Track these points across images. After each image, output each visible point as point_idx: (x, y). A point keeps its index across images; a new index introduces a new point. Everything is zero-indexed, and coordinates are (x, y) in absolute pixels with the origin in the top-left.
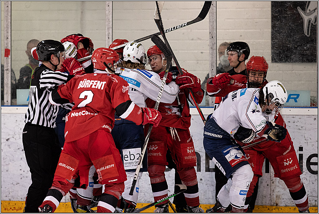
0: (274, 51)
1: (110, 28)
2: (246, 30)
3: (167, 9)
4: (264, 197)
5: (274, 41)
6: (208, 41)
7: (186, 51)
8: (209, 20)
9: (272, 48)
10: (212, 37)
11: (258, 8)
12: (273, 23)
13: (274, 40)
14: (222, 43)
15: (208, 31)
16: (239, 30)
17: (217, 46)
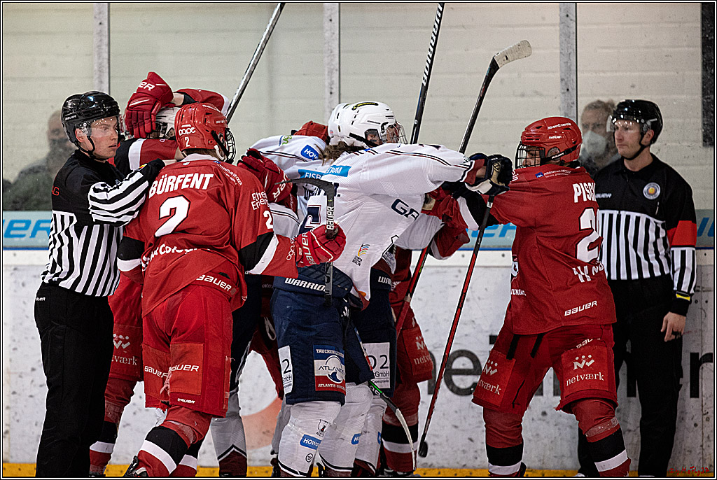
0: (707, 121)
1: (334, 71)
2: (644, 74)
3: (463, 26)
4: (687, 453)
5: (709, 98)
6: (558, 99)
7: (508, 122)
8: (558, 51)
9: (703, 114)
10: (568, 90)
11: (671, 22)
12: (705, 56)
13: (708, 94)
14: (589, 102)
15: (558, 75)
16: (628, 73)
17: (579, 110)
